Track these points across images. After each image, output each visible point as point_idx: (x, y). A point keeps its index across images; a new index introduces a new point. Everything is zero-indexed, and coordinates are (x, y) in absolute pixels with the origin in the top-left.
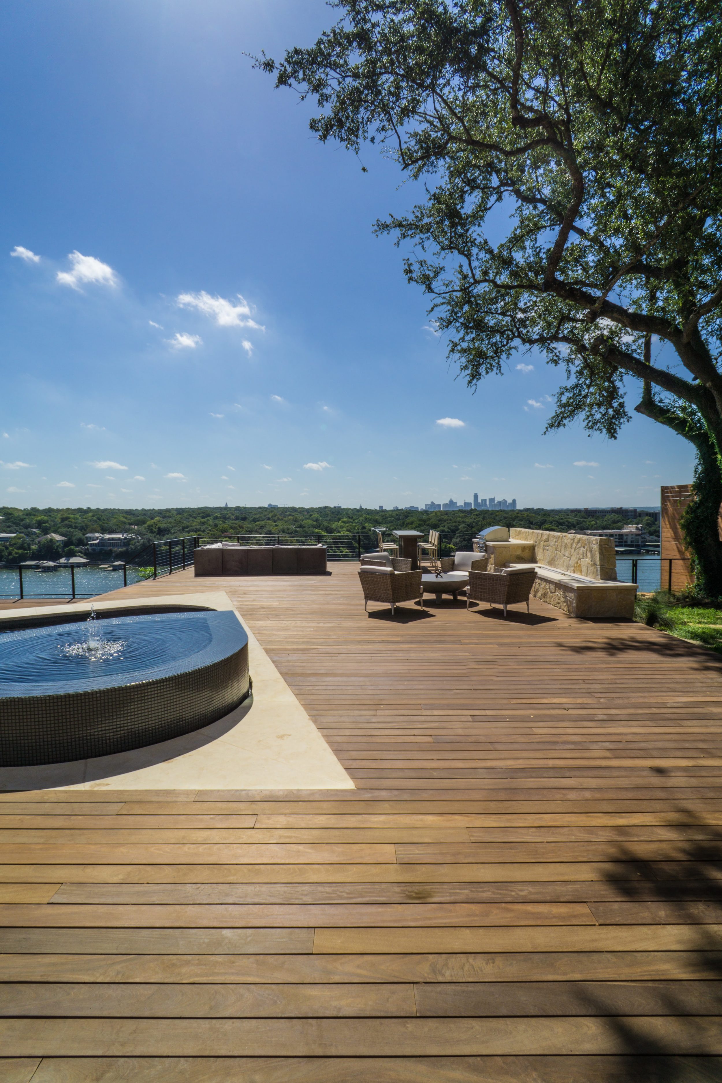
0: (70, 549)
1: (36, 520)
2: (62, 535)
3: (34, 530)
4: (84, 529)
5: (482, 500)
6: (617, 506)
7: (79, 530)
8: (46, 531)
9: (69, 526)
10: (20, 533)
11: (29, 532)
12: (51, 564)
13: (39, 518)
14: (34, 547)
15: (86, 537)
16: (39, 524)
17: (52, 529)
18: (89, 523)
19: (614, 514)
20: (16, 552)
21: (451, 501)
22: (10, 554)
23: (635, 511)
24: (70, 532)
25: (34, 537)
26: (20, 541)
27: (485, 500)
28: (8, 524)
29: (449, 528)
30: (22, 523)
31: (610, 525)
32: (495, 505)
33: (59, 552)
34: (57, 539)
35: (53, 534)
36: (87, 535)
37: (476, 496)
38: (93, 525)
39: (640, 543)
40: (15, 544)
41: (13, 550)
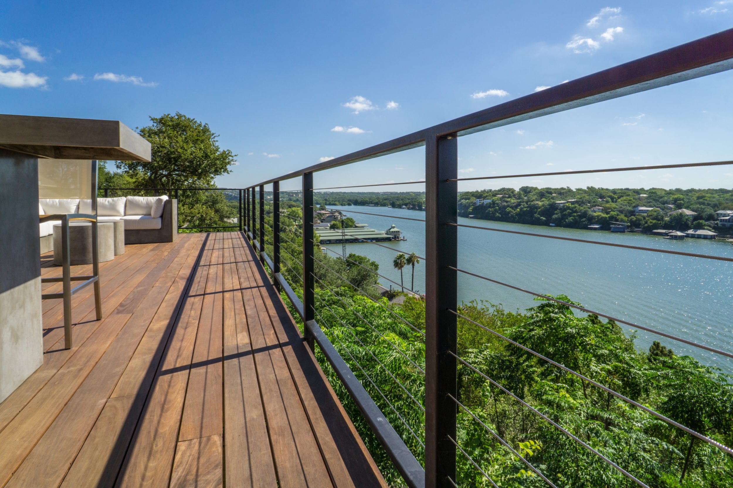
0: (699, 223)
1: (673, 198)
2: (693, 210)
3: (670, 206)
4: (716, 206)
7: (712, 207)
8: (679, 207)
9: (703, 204)
10: (657, 207)
11: (665, 207)
12: (679, 233)
13: (676, 196)
14: (667, 219)
15: (718, 214)
16: (675, 201)
17: (685, 205)
18: (724, 202)
20: (651, 222)
22: (646, 223)
24: (701, 208)
25: (667, 211)
26: (655, 213)
28: (649, 201)
30: (660, 200)
33: (688, 224)
34: (688, 214)
35: (685, 210)
36: (718, 212)
38: (727, 203)
40: (651, 216)
41: (648, 220)
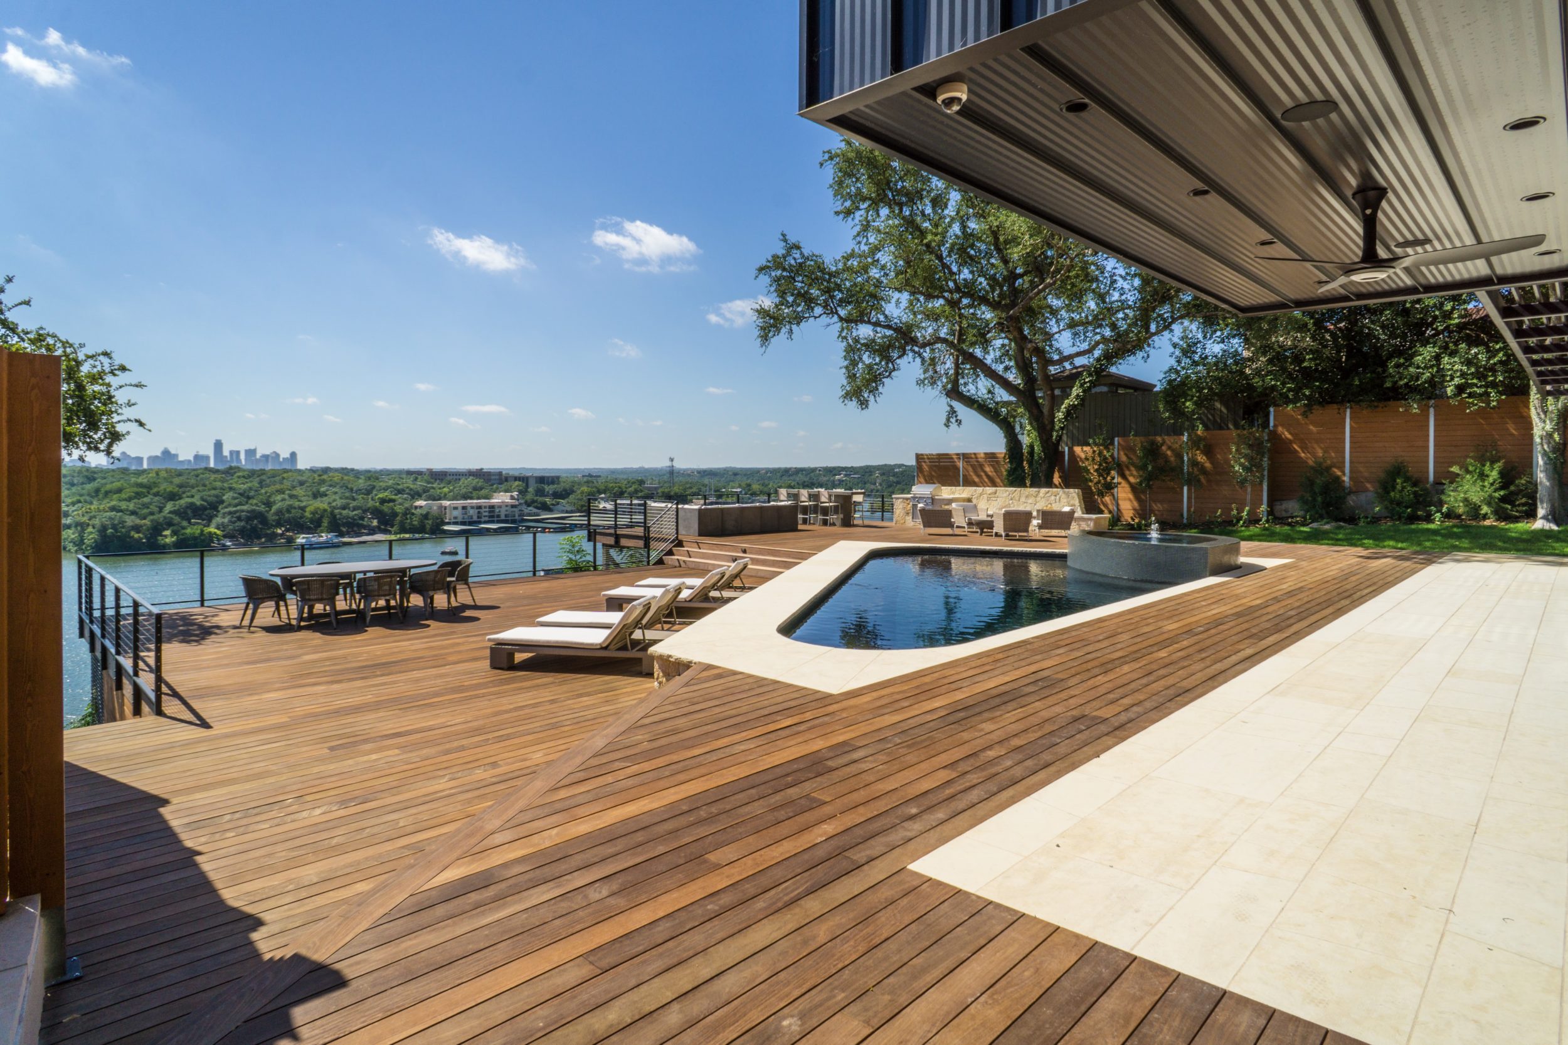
5: (231, 452)
6: (474, 466)
19: (471, 477)
21: (166, 452)
23: (500, 474)
27: (238, 453)
29: (202, 499)
31: (471, 493)
32: (257, 460)
37: (218, 445)
39: (517, 517)
